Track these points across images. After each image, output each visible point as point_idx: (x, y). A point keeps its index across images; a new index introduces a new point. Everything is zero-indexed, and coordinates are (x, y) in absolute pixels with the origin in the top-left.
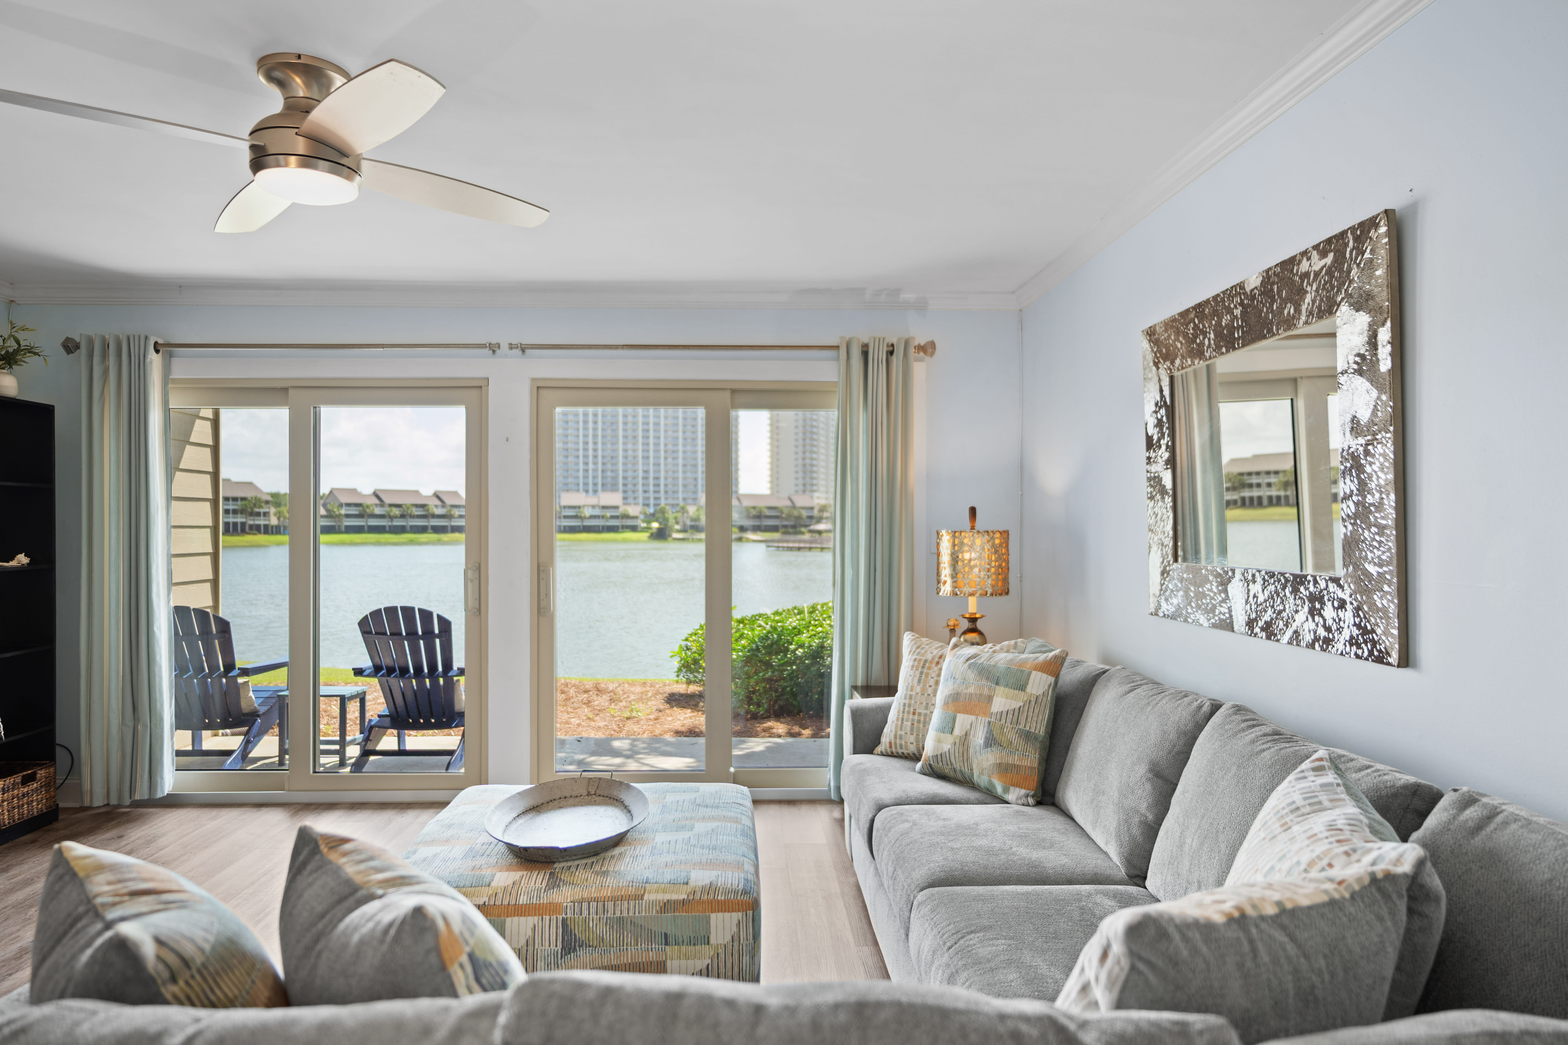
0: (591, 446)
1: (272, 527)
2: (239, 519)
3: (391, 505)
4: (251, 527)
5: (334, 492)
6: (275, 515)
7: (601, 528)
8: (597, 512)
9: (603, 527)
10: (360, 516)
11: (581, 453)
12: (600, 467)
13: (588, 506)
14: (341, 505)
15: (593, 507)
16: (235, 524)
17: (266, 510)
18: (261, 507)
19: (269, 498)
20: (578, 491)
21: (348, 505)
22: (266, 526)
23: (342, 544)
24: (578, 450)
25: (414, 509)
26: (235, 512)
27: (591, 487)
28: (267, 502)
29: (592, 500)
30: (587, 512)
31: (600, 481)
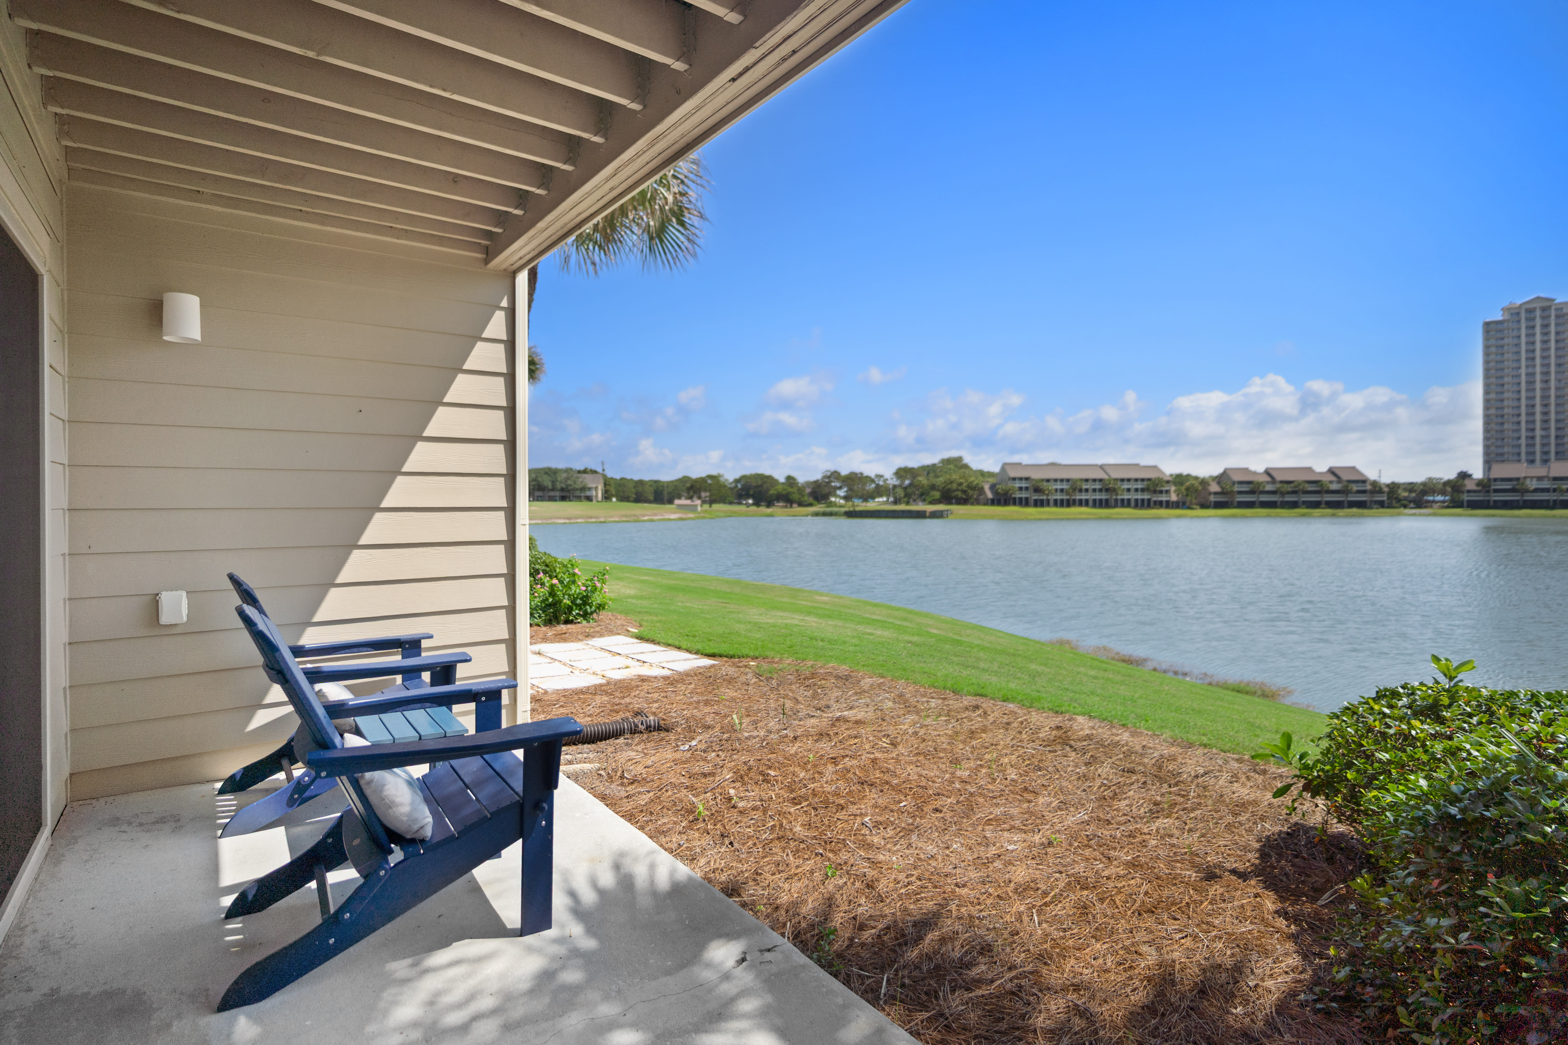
0: (1538, 409)
1: (1173, 502)
2: (1146, 496)
3: (1281, 482)
4: (1155, 502)
5: (1228, 472)
6: (1175, 491)
7: (1551, 504)
8: (1545, 484)
9: (1555, 501)
10: (1252, 492)
11: (1523, 418)
12: (1553, 433)
13: (1532, 478)
14: (1234, 483)
15: (1540, 479)
16: (1143, 500)
17: (1167, 488)
18: (1162, 486)
19: (1169, 479)
20: (1520, 461)
21: (1240, 483)
22: (1168, 502)
23: (1234, 516)
24: (1519, 415)
25: (1307, 485)
26: (1143, 490)
27: (1538, 456)
28: (1168, 482)
29: (1539, 470)
30: (1533, 485)
31: (1553, 448)
